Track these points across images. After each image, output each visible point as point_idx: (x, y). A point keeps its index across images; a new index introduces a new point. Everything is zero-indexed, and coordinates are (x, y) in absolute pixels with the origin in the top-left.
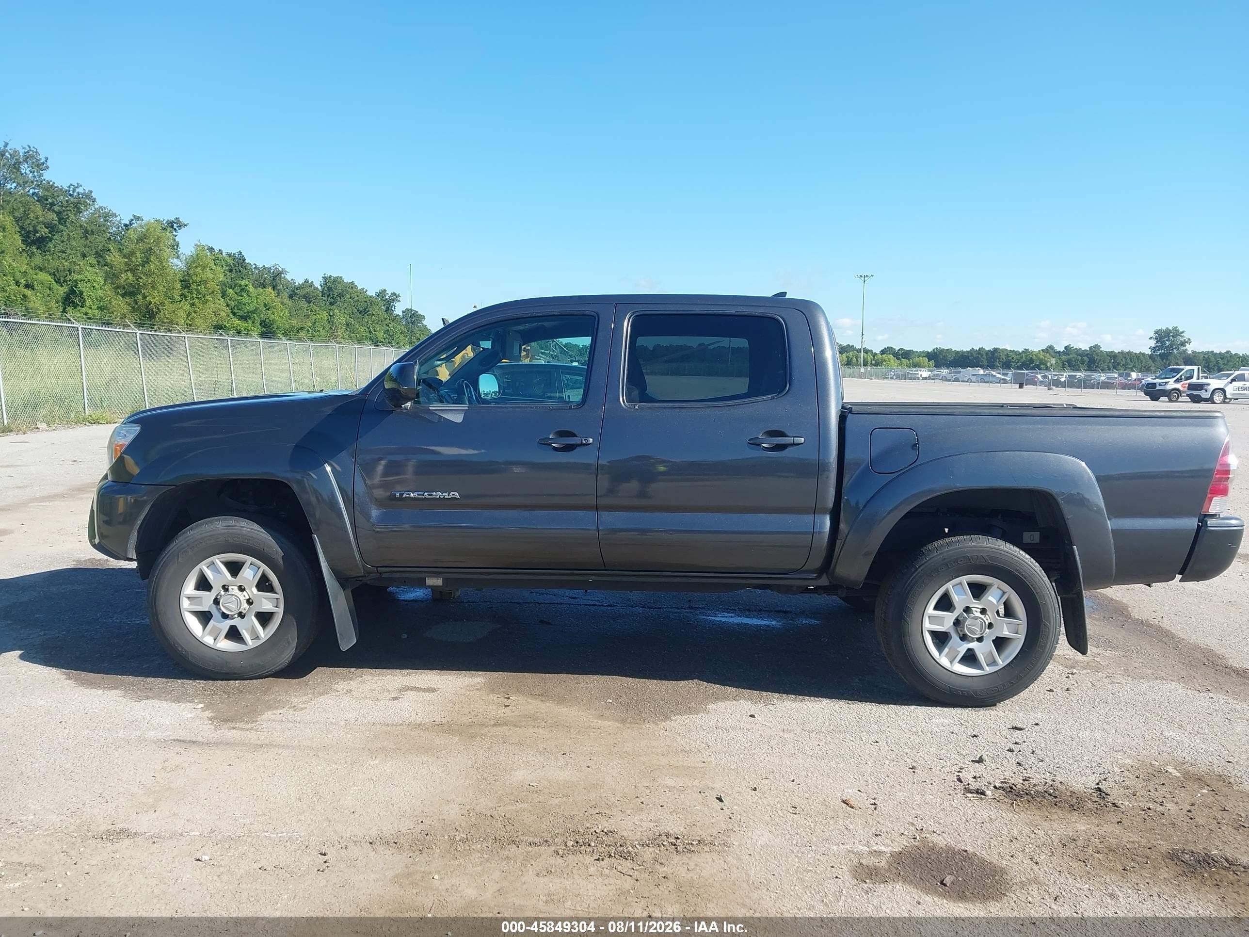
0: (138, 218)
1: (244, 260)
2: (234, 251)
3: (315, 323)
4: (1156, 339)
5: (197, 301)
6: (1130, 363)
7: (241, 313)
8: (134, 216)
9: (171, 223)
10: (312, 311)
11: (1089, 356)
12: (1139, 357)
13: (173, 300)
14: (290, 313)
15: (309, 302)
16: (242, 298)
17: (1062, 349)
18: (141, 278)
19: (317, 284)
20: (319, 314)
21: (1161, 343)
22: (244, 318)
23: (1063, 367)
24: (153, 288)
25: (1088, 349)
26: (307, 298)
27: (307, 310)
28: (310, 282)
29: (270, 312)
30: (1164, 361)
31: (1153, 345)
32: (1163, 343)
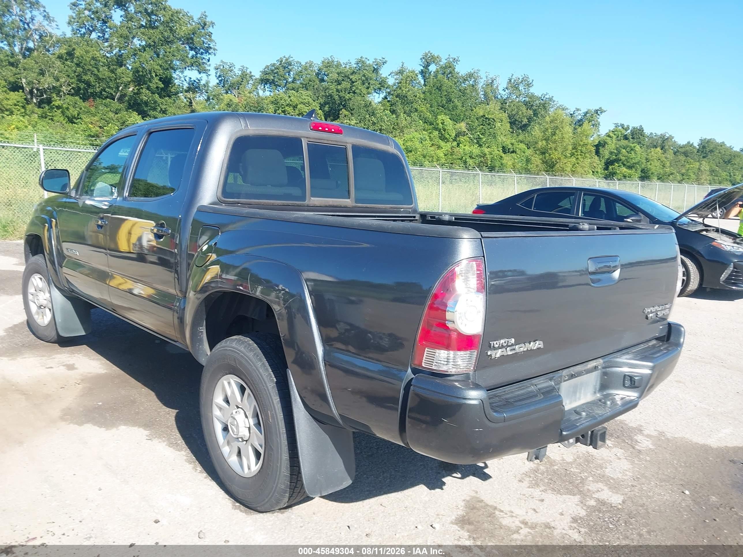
0: (578, 110)
1: (643, 131)
2: (637, 125)
3: (688, 170)
5: (579, 156)
7: (628, 164)
8: (576, 108)
9: (597, 110)
10: (688, 162)
13: (566, 157)
14: (670, 164)
15: (687, 156)
16: (630, 155)
18: (550, 144)
19: (696, 145)
20: (692, 164)
22: (630, 167)
24: (555, 150)
26: (686, 154)
27: (684, 162)
28: (691, 143)
29: (649, 163)
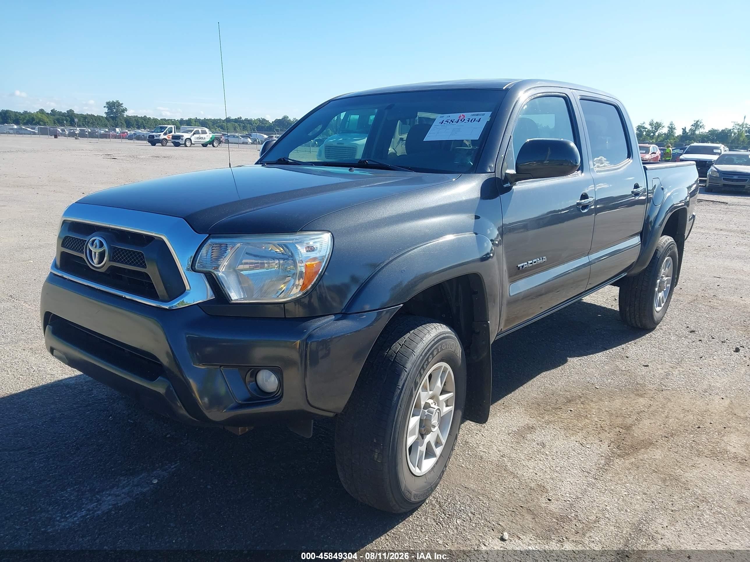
4: (108, 107)
6: (95, 122)
11: (70, 117)
12: (99, 118)
17: (50, 112)
21: (111, 110)
23: (55, 123)
25: (66, 112)
30: (114, 121)
31: (107, 111)
32: (112, 111)
